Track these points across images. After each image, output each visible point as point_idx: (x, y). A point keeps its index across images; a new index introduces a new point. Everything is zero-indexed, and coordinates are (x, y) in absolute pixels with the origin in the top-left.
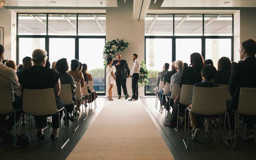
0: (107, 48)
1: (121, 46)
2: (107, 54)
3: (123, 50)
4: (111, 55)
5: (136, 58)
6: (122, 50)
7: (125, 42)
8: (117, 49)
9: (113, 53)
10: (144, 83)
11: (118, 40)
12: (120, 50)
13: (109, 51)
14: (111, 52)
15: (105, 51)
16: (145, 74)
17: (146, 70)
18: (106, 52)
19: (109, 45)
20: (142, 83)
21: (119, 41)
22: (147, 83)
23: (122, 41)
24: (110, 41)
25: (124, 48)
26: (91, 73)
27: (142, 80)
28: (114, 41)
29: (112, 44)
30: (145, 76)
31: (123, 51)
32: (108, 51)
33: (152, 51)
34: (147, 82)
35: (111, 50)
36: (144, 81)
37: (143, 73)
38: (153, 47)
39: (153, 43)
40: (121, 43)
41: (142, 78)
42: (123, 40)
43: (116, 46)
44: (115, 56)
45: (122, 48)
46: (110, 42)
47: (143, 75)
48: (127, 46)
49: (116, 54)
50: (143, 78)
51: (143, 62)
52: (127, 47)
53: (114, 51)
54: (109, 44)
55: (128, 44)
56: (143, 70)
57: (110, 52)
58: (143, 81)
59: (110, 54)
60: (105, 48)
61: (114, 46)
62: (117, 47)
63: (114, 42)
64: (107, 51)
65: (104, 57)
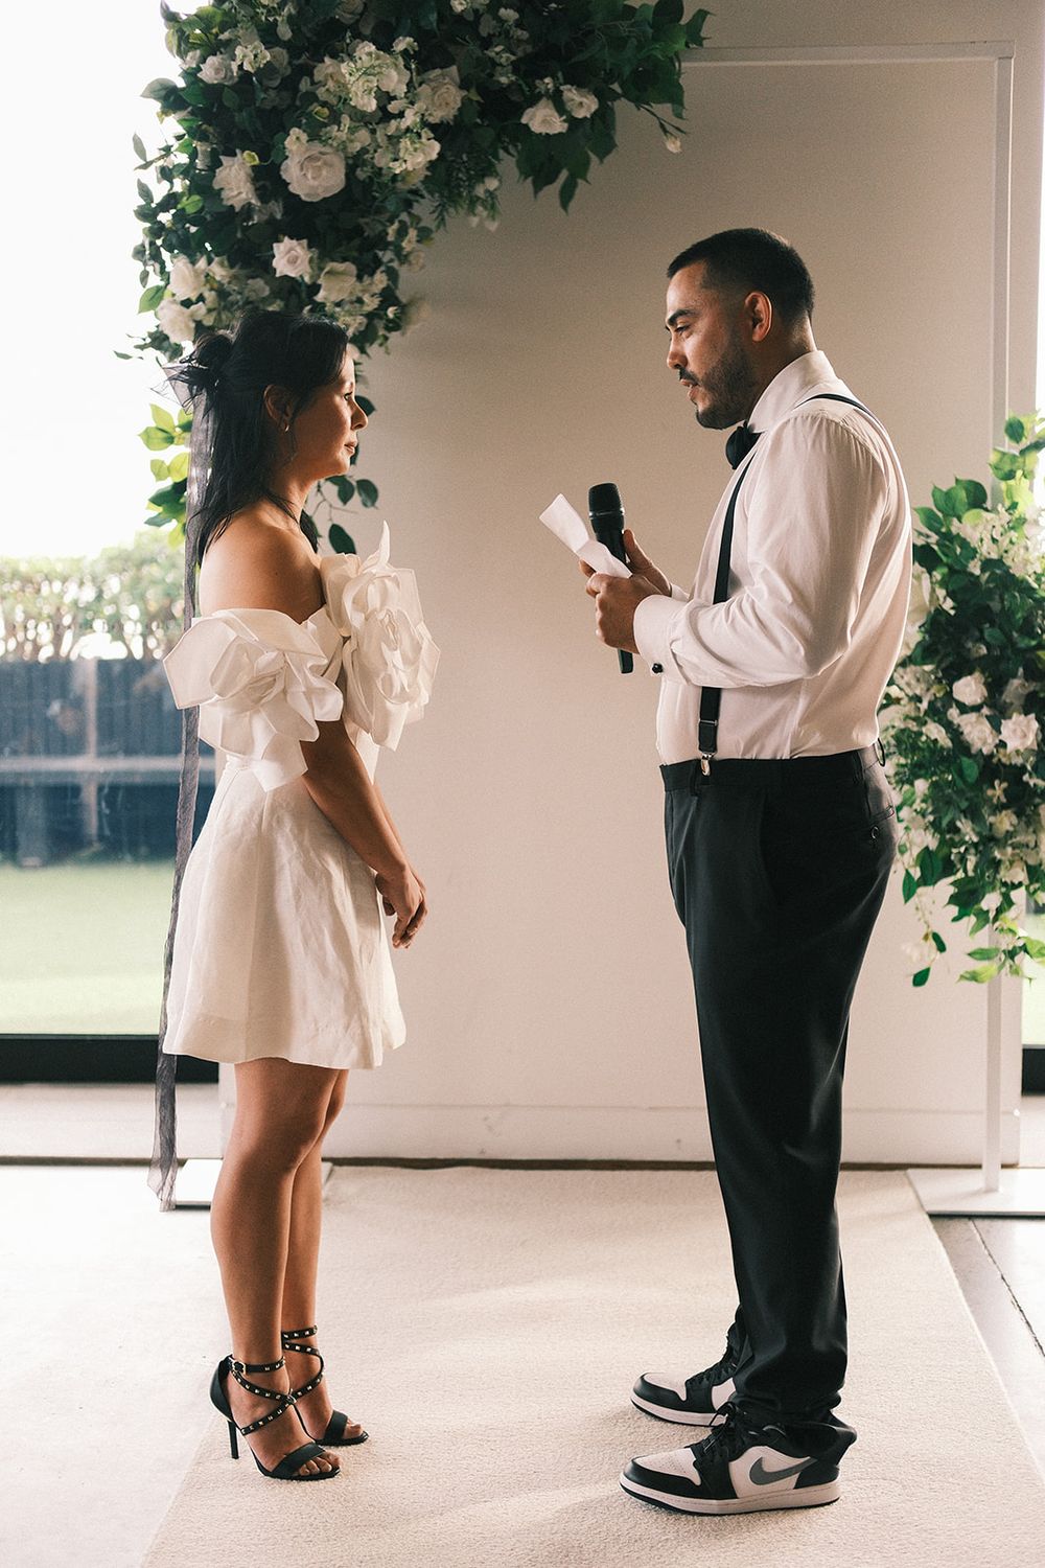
1: (529, 69)
3: (580, 171)
4: (301, 272)
5: (786, 351)
6: (546, 163)
8: (439, 131)
9: (348, 225)
12: (508, 163)
13: (268, 179)
14: (302, 220)
15: (160, 191)
18: (191, 204)
20: (991, 901)
25: (604, 116)
27: (990, 839)
29: (319, 35)
31: (566, 196)
32: (236, 180)
35: (310, 171)
37: (1020, 688)
41: (998, 791)
43: (423, 61)
44: (388, 297)
45: (542, 120)
47: (1017, 733)
48: (658, 83)
50: (1024, 802)
51: (1014, 432)
52: (675, 96)
53: (364, 187)
54: (268, 36)
55: (696, 35)
57: (292, 202)
58: (1018, 873)
59: (290, 258)
60: (170, 130)
61: (365, 74)
62: (445, 97)
64: (204, 186)
65: (159, 340)
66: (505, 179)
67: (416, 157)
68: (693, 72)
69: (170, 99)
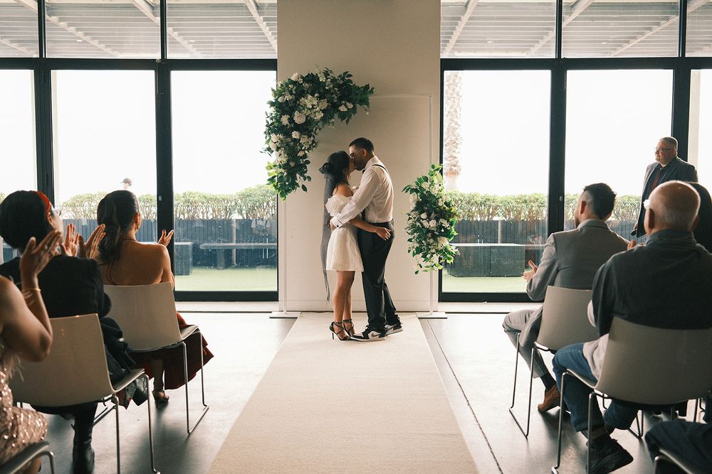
0: (283, 108)
1: (340, 99)
2: (281, 137)
3: (350, 117)
4: (297, 137)
6: (343, 116)
7: (358, 81)
8: (323, 111)
9: (306, 128)
10: (435, 258)
11: (326, 74)
12: (336, 116)
13: (291, 120)
14: (297, 127)
15: (270, 122)
16: (441, 220)
17: (445, 203)
18: (276, 124)
19: (288, 97)
20: (428, 256)
21: (334, 80)
22: (449, 259)
23: (343, 79)
24: (293, 78)
25: (355, 107)
26: (240, 201)
27: (428, 244)
28: (311, 79)
29: (300, 93)
30: (441, 227)
31: (347, 122)
32: (285, 120)
33: (453, 124)
34: (449, 252)
35: (299, 118)
36: (440, 248)
37: (433, 215)
38: (458, 110)
39: (455, 96)
40: (339, 86)
41: (429, 235)
42: (350, 76)
43: (320, 98)
44: (313, 142)
45: (342, 109)
46: (294, 83)
47: (433, 224)
48: (364, 101)
49: (320, 135)
50: (434, 237)
51: (433, 167)
52: (368, 104)
53: (309, 121)
54: (291, 93)
55: (372, 92)
56: (435, 203)
57: (295, 124)
58: (434, 251)
59: (295, 135)
60: (272, 110)
61: (309, 101)
62: (324, 104)
63: (311, 84)
64: (279, 121)
65: (269, 149)
66: (336, 119)
67: (319, 116)
68: (371, 98)
69: (272, 104)
